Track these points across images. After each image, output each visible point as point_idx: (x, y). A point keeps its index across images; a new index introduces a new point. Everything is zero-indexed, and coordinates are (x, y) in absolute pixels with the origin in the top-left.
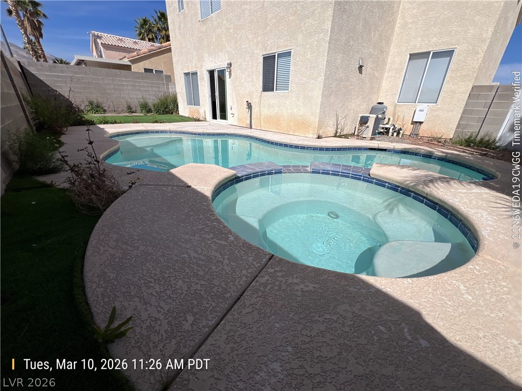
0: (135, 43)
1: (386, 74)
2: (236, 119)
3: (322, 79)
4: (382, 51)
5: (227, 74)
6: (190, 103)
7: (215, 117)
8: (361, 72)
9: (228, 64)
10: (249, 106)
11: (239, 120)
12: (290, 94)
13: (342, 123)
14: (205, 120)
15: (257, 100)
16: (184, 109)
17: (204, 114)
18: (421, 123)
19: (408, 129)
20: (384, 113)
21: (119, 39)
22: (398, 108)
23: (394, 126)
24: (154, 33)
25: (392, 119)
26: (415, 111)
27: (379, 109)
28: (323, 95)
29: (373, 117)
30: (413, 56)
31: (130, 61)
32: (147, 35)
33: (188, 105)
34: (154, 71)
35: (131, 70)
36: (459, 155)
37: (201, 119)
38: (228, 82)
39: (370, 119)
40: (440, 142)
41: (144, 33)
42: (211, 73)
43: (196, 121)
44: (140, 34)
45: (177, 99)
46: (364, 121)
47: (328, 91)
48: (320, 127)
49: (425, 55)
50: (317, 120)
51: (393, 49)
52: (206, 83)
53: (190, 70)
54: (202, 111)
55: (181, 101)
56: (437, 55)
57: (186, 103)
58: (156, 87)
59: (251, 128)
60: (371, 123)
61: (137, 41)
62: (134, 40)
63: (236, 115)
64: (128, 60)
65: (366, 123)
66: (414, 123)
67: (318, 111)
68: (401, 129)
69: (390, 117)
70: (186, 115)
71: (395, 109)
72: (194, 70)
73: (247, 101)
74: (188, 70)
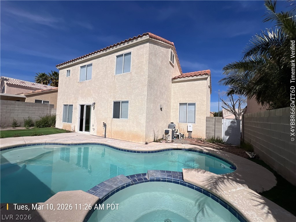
0: (33, 84)
1: (172, 110)
2: (96, 132)
3: (145, 115)
4: (168, 102)
5: (92, 108)
6: (64, 121)
7: (81, 129)
8: (161, 110)
9: (93, 103)
10: (105, 125)
11: (98, 132)
12: (129, 120)
13: (157, 134)
14: (74, 131)
15: (110, 122)
16: (59, 124)
17: (74, 128)
18: (191, 132)
19: (187, 135)
20: (175, 127)
21: (22, 82)
22: (180, 125)
23: (181, 134)
24: (48, 80)
25: (178, 130)
26: (187, 126)
27: (172, 125)
28: (146, 122)
29: (170, 130)
30: (181, 104)
31: (26, 96)
32: (43, 81)
33: (63, 121)
34: (42, 101)
35: (25, 101)
36: (213, 151)
37: (72, 130)
38: (92, 112)
39: (169, 131)
40: (202, 141)
41: (41, 80)
42: (82, 106)
43: (67, 132)
44: (38, 80)
45: (55, 118)
46: (167, 132)
47: (149, 120)
48: (146, 138)
49: (186, 104)
50: (145, 134)
51: (172, 101)
52: (78, 111)
53: (68, 104)
54: (72, 126)
55: (59, 119)
56: (190, 104)
57: (62, 121)
58: (42, 111)
59: (105, 137)
60: (170, 133)
61: (35, 83)
62: (33, 83)
63: (96, 130)
64: (24, 95)
65: (168, 133)
66: (188, 132)
67: (145, 130)
68: (183, 135)
69: (178, 129)
70: (61, 128)
71: (179, 125)
72: (71, 104)
73: (104, 123)
74: (67, 103)
